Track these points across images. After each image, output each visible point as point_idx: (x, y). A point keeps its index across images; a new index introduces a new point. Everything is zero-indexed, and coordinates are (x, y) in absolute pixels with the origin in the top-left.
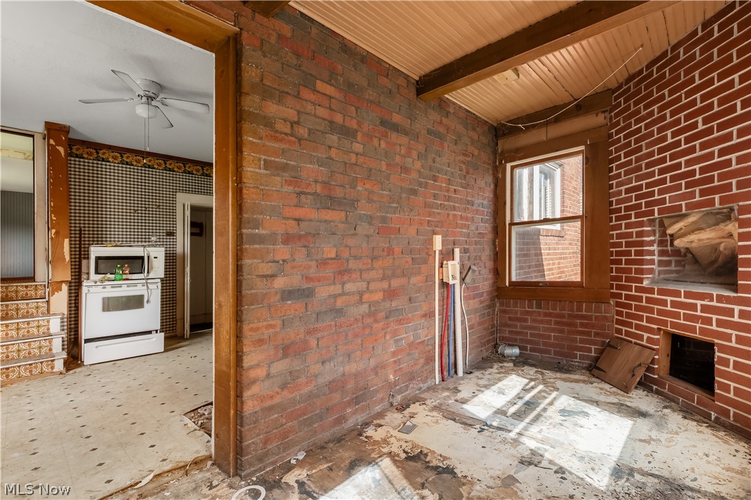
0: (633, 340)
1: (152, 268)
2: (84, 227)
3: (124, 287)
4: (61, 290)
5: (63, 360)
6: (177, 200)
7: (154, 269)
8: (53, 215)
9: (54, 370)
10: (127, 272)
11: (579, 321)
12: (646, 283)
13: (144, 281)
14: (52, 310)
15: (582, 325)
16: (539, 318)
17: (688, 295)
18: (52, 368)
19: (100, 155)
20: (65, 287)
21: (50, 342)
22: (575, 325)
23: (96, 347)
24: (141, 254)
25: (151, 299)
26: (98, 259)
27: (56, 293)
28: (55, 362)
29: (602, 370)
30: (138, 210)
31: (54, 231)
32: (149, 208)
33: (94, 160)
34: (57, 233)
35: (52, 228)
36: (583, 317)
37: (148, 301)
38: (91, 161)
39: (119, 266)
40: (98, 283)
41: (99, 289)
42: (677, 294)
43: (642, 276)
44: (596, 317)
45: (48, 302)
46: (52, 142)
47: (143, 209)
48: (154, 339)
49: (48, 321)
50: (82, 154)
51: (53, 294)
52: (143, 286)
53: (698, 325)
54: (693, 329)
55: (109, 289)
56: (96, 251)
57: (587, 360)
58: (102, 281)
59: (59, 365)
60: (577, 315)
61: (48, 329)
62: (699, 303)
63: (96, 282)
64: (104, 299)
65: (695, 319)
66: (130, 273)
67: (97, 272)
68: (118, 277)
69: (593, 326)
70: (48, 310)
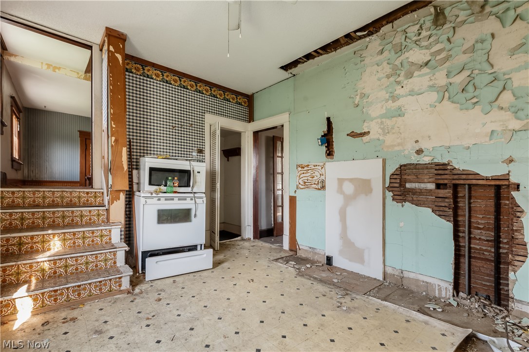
1: (196, 182)
2: (133, 139)
3: (176, 201)
4: (119, 200)
5: (129, 277)
6: (205, 120)
7: (197, 184)
8: (113, 123)
9: (122, 288)
10: (176, 185)
13: (192, 195)
14: (112, 219)
18: (120, 286)
19: (145, 71)
20: (122, 196)
21: (115, 255)
23: (156, 262)
24: (187, 168)
25: (198, 213)
26: (152, 170)
27: (115, 202)
28: (123, 279)
30: (175, 127)
31: (113, 138)
32: (184, 125)
33: (140, 75)
34: (116, 141)
35: (112, 136)
37: (195, 216)
38: (138, 76)
39: (170, 178)
40: (154, 195)
41: (155, 200)
45: (108, 210)
46: (111, 48)
47: (180, 126)
48: (205, 255)
49: (110, 231)
50: (131, 69)
51: (113, 203)
52: (192, 199)
55: (163, 201)
56: (148, 162)
58: (156, 192)
59: (126, 284)
61: (110, 239)
63: (152, 194)
64: (159, 211)
66: (179, 187)
67: (150, 184)
68: (169, 189)
70: (108, 219)
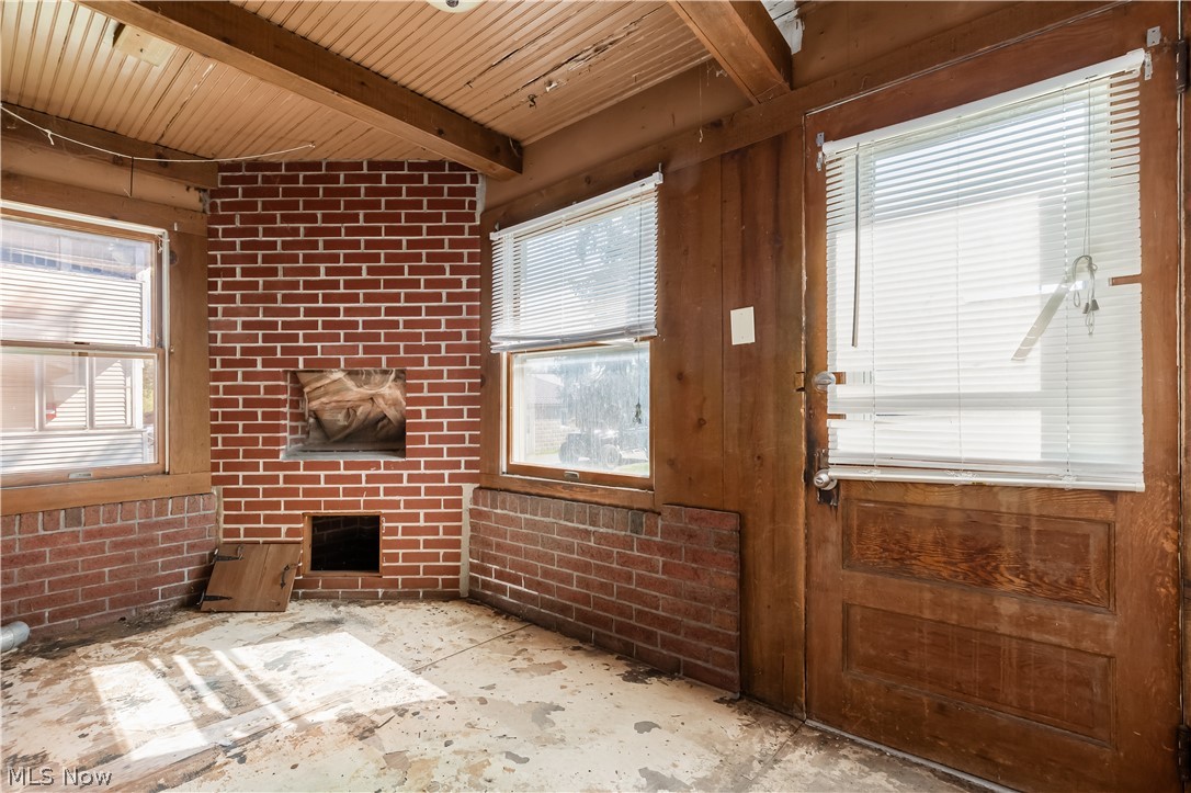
0: (261, 540)
11: (160, 533)
12: (282, 457)
15: (167, 538)
16: (74, 546)
17: (348, 466)
22: (153, 541)
29: (222, 598)
36: (169, 524)
42: (336, 466)
43: (277, 448)
44: (190, 519)
53: (362, 499)
54: (356, 505)
57: (177, 594)
60: (157, 522)
62: (364, 473)
65: (359, 492)
69: (186, 536)
